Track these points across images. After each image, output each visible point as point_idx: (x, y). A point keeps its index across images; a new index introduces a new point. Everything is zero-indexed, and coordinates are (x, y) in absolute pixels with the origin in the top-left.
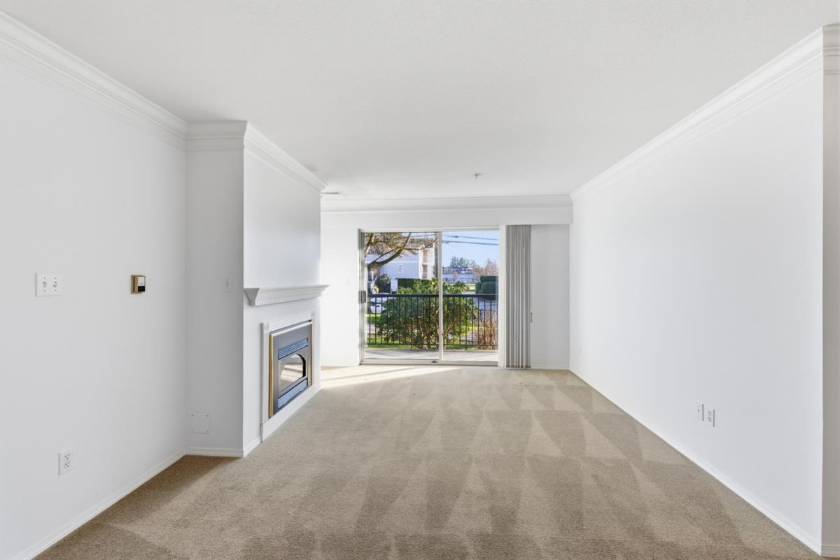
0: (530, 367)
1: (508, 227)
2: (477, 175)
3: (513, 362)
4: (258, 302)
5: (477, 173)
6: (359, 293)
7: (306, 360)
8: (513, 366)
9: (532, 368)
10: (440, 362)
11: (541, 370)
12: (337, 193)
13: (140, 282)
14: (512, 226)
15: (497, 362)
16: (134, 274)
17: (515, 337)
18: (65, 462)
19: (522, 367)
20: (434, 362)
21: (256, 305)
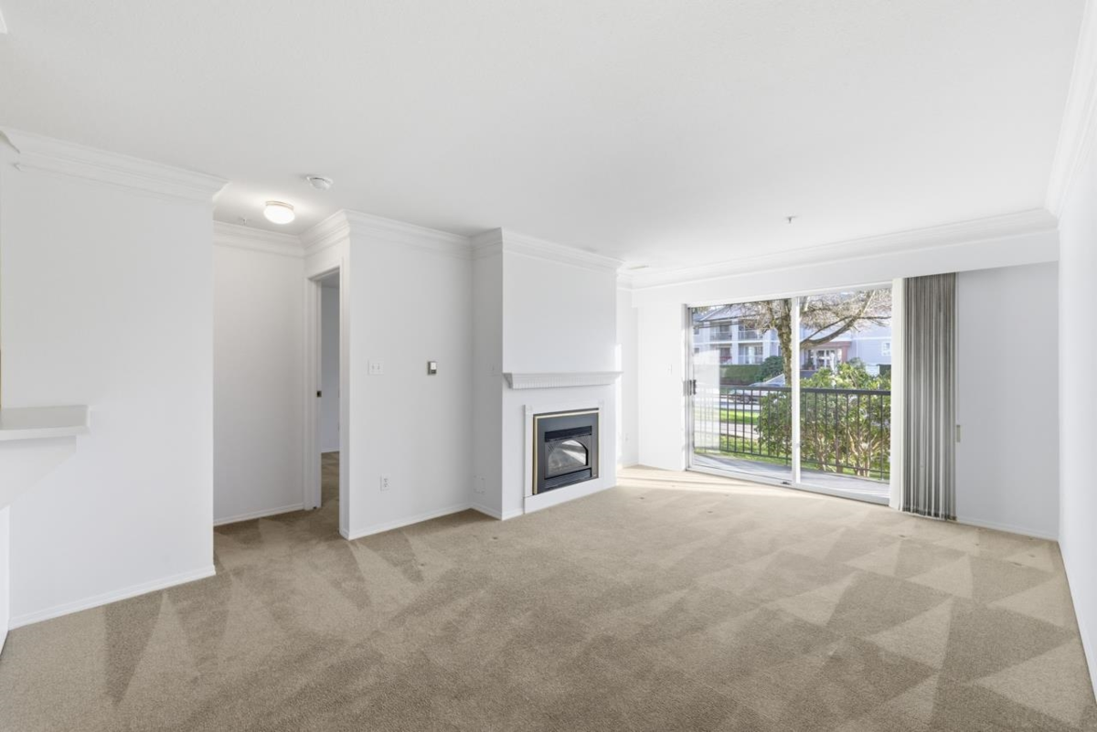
0: (954, 518)
1: (908, 281)
2: (790, 219)
3: (918, 505)
4: (515, 386)
5: (790, 215)
6: (685, 383)
7: (589, 449)
8: (917, 511)
9: (958, 521)
10: (793, 486)
11: (973, 527)
12: (644, 267)
13: (433, 367)
14: (917, 278)
15: (888, 500)
16: (430, 360)
17: (922, 463)
18: (385, 483)
19: (936, 515)
20: (784, 483)
21: (514, 387)
